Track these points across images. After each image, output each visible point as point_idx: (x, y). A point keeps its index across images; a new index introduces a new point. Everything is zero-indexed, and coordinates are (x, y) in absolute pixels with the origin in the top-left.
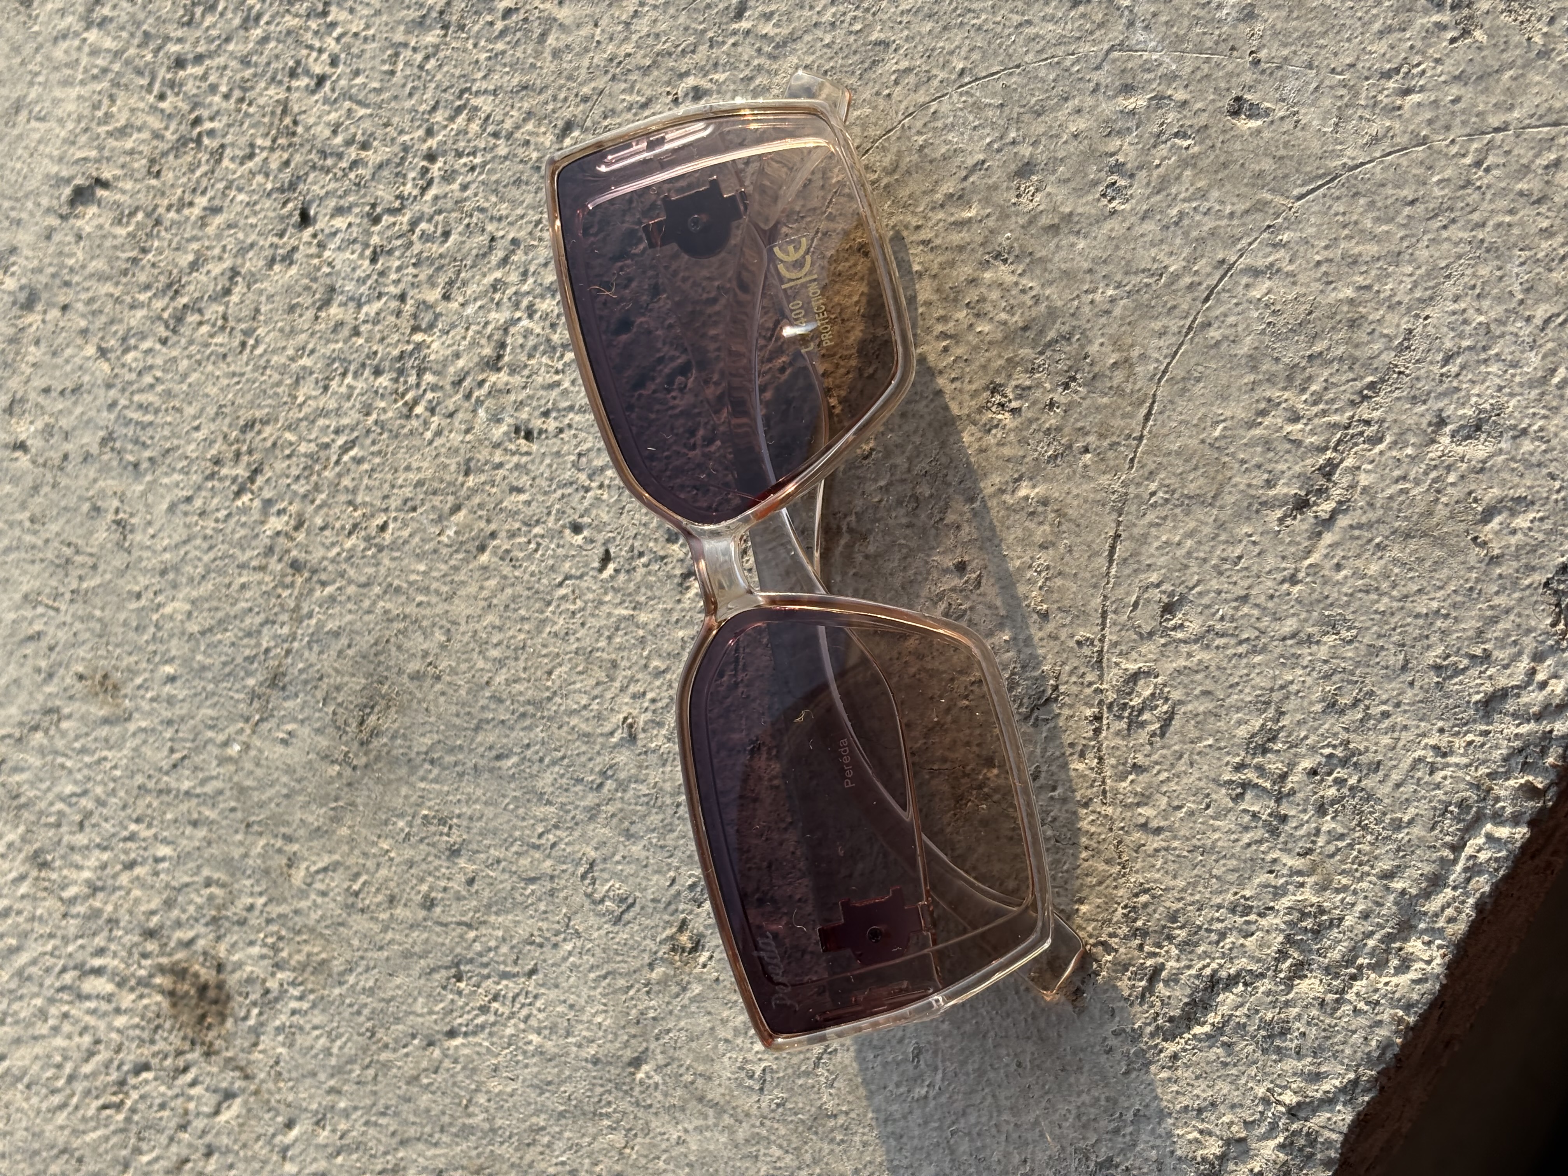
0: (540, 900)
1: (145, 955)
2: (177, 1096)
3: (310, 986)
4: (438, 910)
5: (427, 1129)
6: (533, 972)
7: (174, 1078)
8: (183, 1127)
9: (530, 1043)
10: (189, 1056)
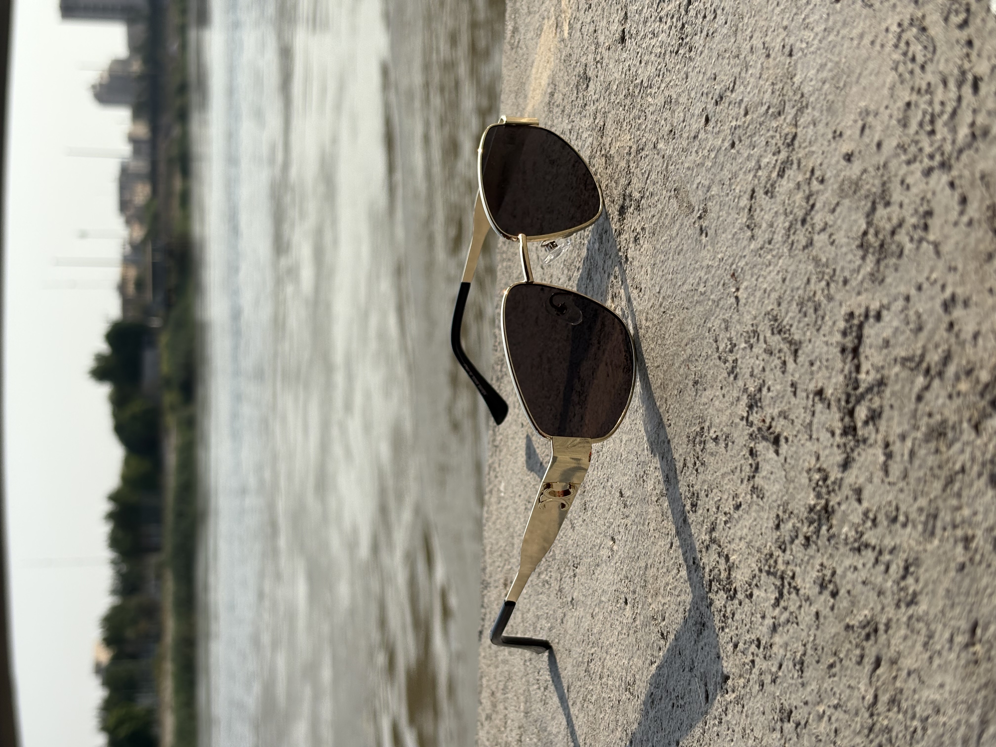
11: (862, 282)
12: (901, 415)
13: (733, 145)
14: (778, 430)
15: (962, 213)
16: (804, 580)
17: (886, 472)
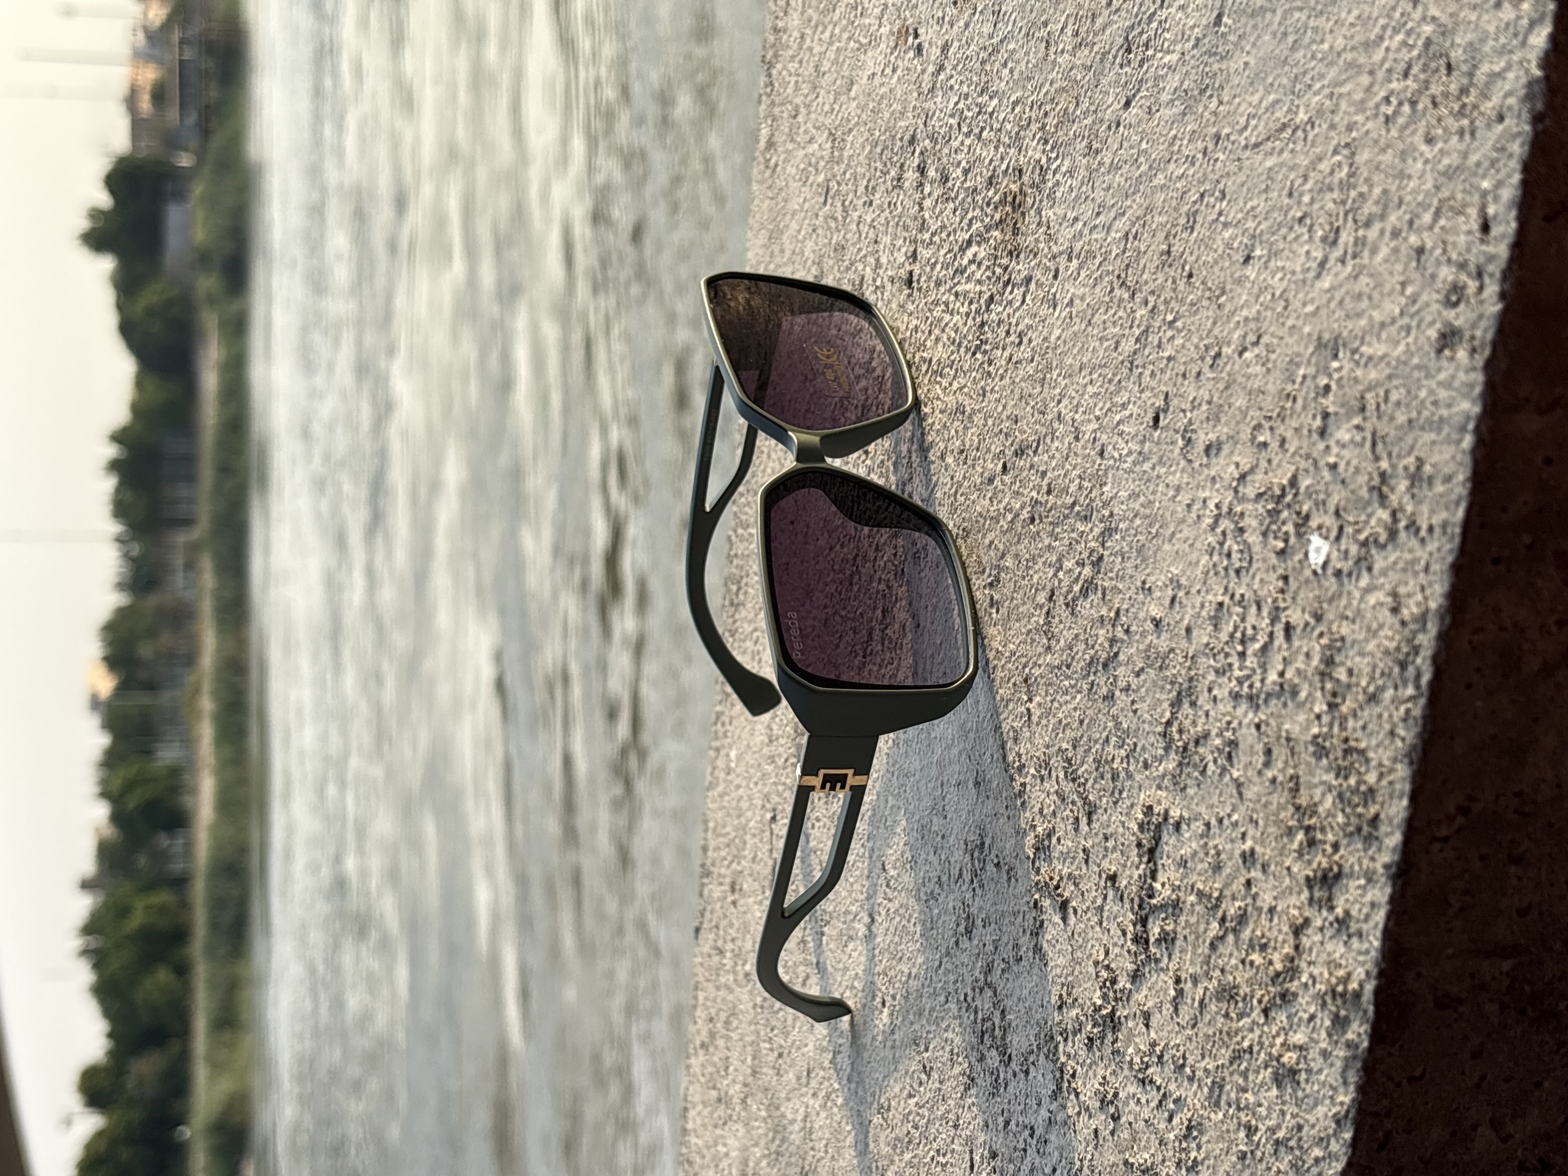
11: (1163, 776)
12: (1194, 953)
13: (1032, 520)
14: (1067, 894)
15: (1267, 764)
16: (1085, 1084)
17: (1176, 1010)
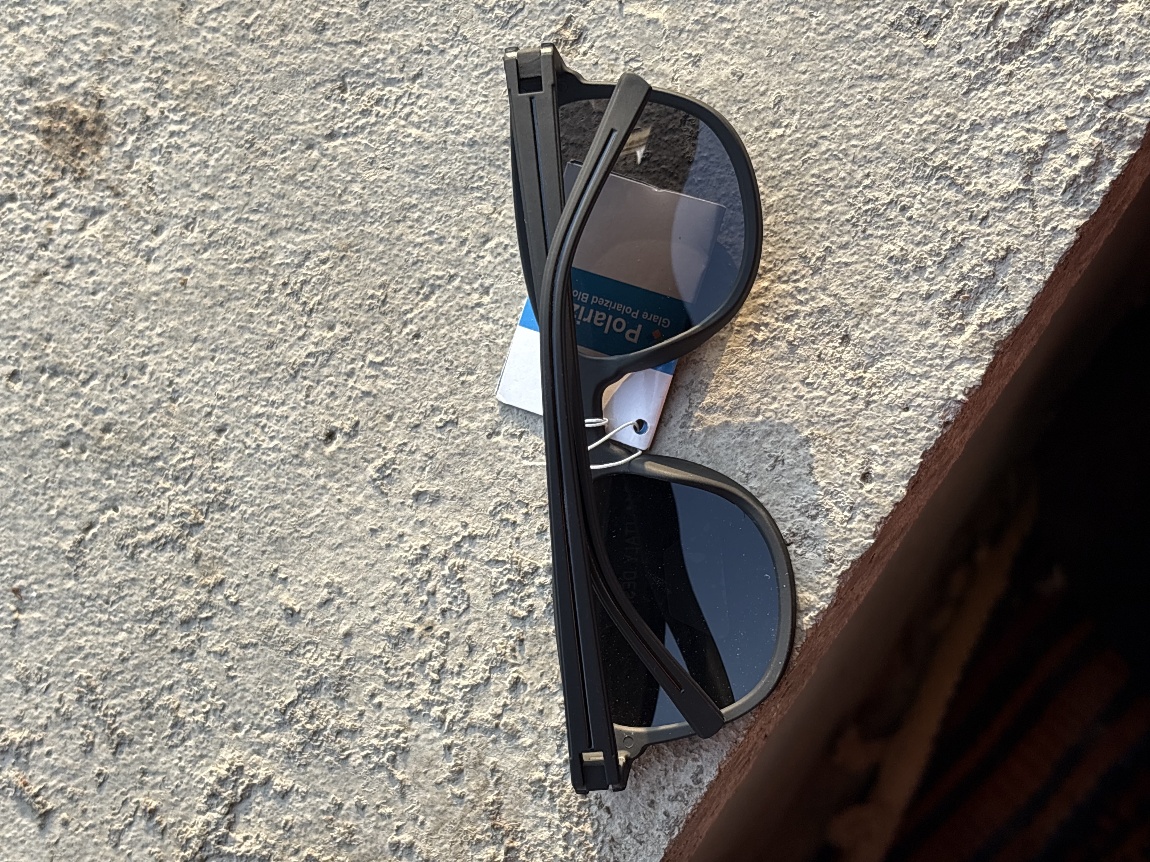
0: (431, 15)
1: (20, 102)
2: (42, 219)
3: (192, 110)
4: (329, 33)
5: (300, 219)
6: (419, 75)
7: (41, 204)
8: (44, 246)
9: (410, 135)
10: (57, 184)
